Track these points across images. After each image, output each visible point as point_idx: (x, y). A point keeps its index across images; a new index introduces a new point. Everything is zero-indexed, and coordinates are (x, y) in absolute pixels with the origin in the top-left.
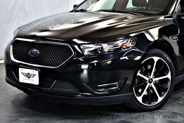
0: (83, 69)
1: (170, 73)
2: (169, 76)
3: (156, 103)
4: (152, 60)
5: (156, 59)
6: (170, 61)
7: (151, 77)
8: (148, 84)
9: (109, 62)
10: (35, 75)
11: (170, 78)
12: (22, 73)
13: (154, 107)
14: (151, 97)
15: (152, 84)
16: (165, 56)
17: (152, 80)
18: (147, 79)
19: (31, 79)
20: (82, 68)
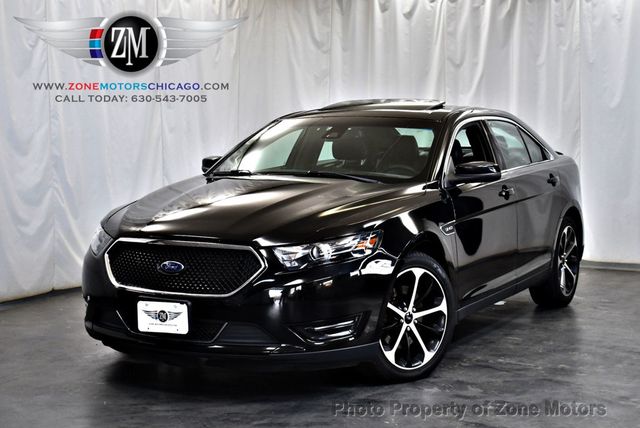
0: (273, 298)
1: (444, 301)
2: (443, 307)
3: (423, 364)
4: (411, 275)
5: (418, 272)
6: (444, 275)
7: (410, 309)
8: (405, 325)
9: (328, 283)
10: (178, 314)
11: (446, 313)
12: (146, 312)
13: (417, 373)
14: (410, 352)
15: (412, 325)
16: (435, 266)
17: (411, 316)
18: (402, 314)
19: (168, 322)
20: (271, 296)
